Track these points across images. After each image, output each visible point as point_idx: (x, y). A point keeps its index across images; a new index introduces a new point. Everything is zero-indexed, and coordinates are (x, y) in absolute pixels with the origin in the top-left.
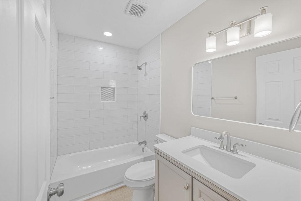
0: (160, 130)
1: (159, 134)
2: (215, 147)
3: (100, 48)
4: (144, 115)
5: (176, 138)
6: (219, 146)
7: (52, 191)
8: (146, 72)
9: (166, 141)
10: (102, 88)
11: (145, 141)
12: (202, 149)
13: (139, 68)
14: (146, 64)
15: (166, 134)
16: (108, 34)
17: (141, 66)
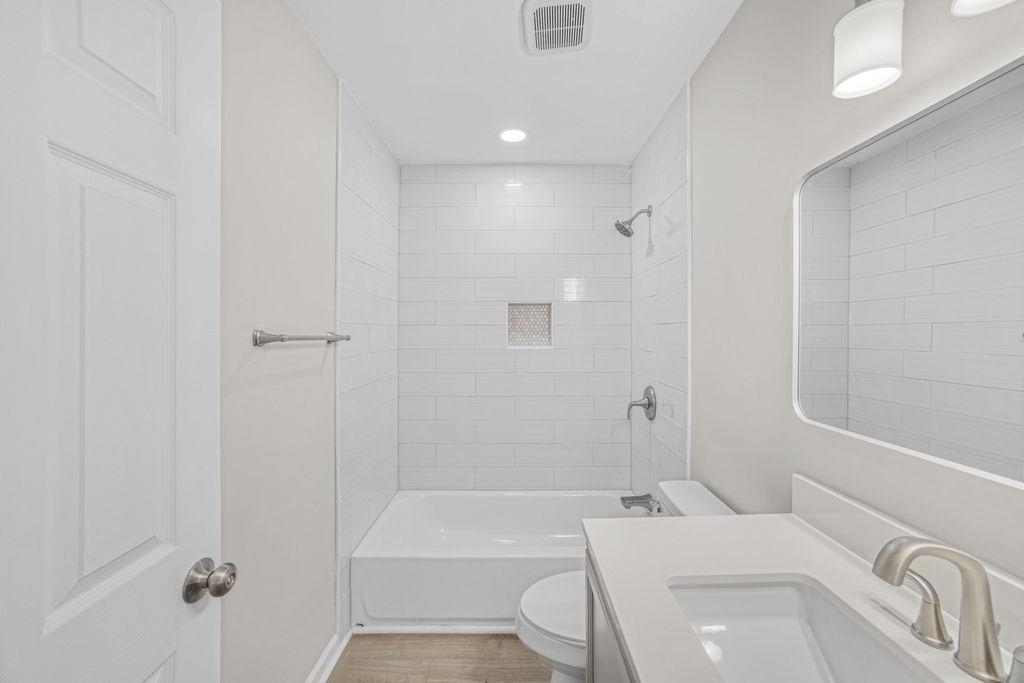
0: (688, 462)
1: (685, 479)
2: (888, 611)
3: (513, 185)
4: (646, 401)
5: (738, 512)
6: (913, 613)
7: (200, 576)
8: (650, 242)
9: (683, 516)
10: (509, 305)
11: (648, 496)
12: (813, 598)
13: (624, 230)
14: (649, 213)
15: (706, 486)
16: (513, 136)
17: (630, 222)
